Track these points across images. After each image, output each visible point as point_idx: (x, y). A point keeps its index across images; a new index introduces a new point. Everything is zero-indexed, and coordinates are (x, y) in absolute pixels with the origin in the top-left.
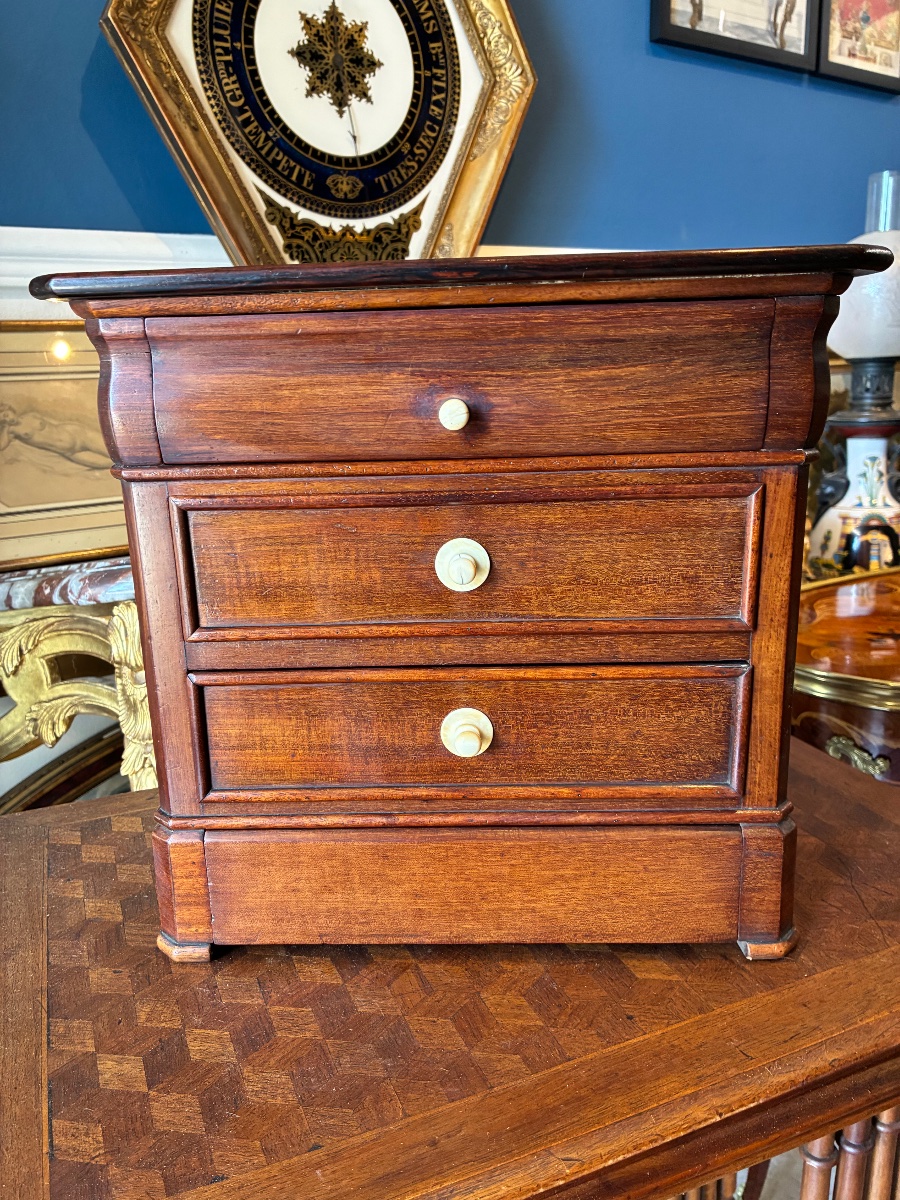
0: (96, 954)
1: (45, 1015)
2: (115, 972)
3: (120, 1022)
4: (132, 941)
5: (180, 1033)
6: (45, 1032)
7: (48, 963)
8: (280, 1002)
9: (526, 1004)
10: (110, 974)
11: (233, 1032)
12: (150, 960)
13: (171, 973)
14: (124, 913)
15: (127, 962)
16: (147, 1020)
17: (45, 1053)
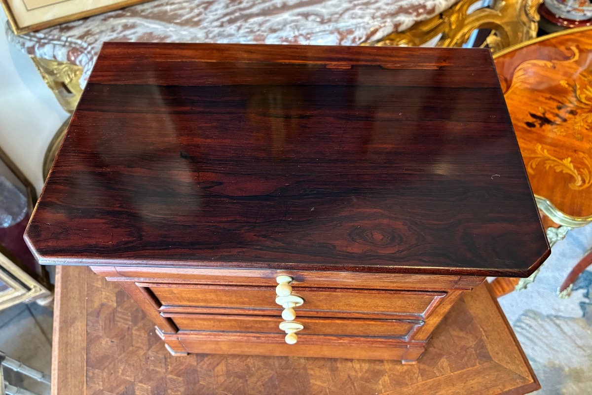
0: (105, 328)
1: (85, 364)
2: (112, 342)
3: (112, 373)
4: (119, 322)
5: (133, 384)
6: (85, 374)
7: (87, 331)
8: (171, 372)
9: (263, 390)
10: (110, 343)
11: (152, 388)
12: (125, 336)
13: (133, 346)
14: (117, 302)
15: (116, 336)
16: (122, 374)
17: (85, 387)
